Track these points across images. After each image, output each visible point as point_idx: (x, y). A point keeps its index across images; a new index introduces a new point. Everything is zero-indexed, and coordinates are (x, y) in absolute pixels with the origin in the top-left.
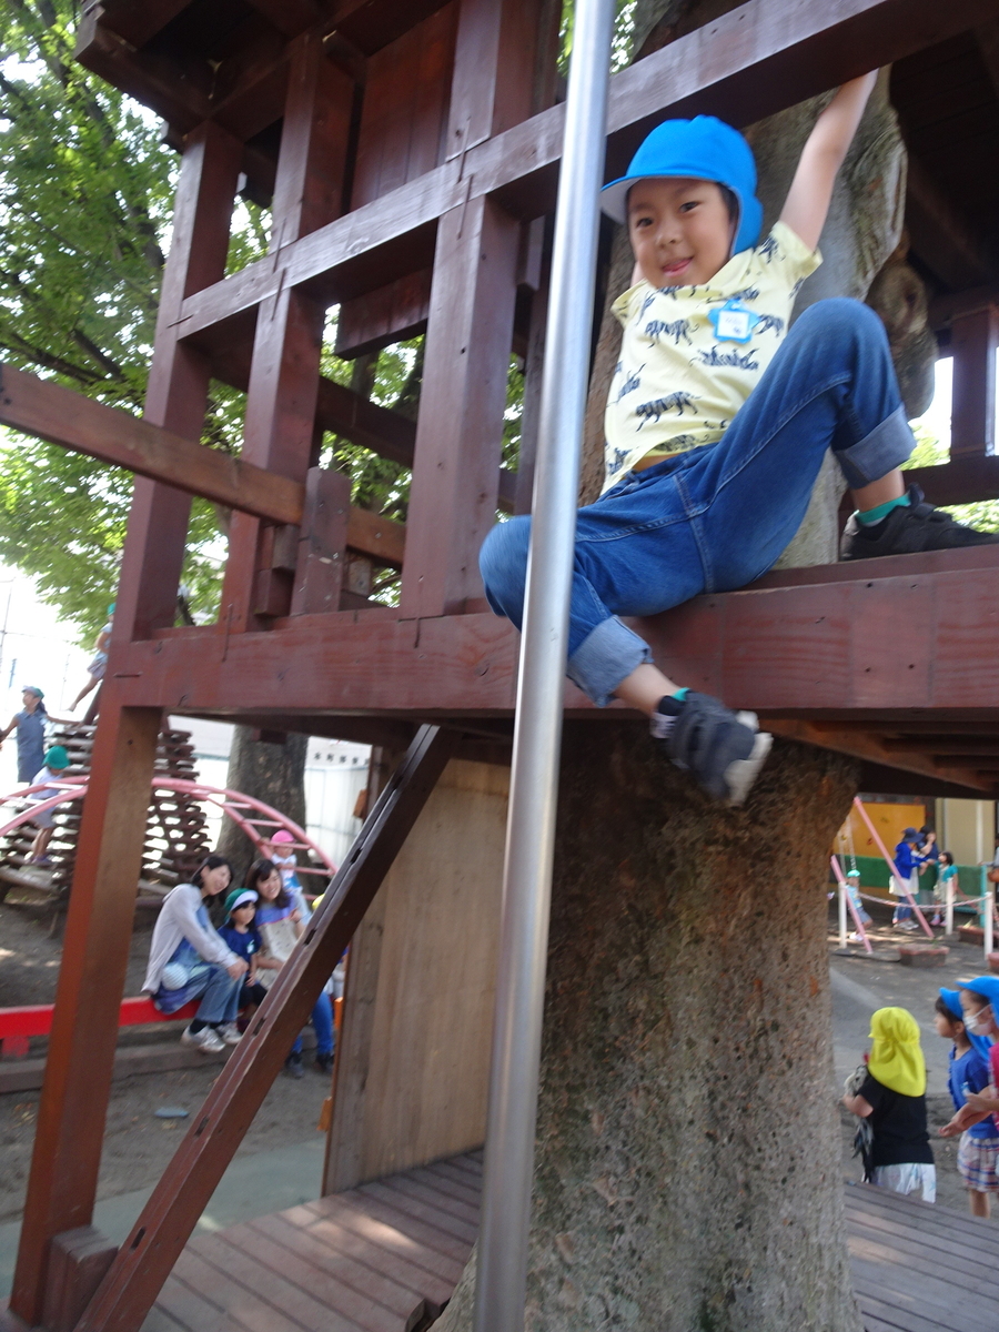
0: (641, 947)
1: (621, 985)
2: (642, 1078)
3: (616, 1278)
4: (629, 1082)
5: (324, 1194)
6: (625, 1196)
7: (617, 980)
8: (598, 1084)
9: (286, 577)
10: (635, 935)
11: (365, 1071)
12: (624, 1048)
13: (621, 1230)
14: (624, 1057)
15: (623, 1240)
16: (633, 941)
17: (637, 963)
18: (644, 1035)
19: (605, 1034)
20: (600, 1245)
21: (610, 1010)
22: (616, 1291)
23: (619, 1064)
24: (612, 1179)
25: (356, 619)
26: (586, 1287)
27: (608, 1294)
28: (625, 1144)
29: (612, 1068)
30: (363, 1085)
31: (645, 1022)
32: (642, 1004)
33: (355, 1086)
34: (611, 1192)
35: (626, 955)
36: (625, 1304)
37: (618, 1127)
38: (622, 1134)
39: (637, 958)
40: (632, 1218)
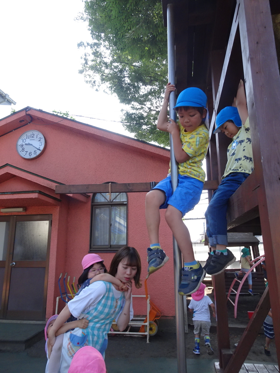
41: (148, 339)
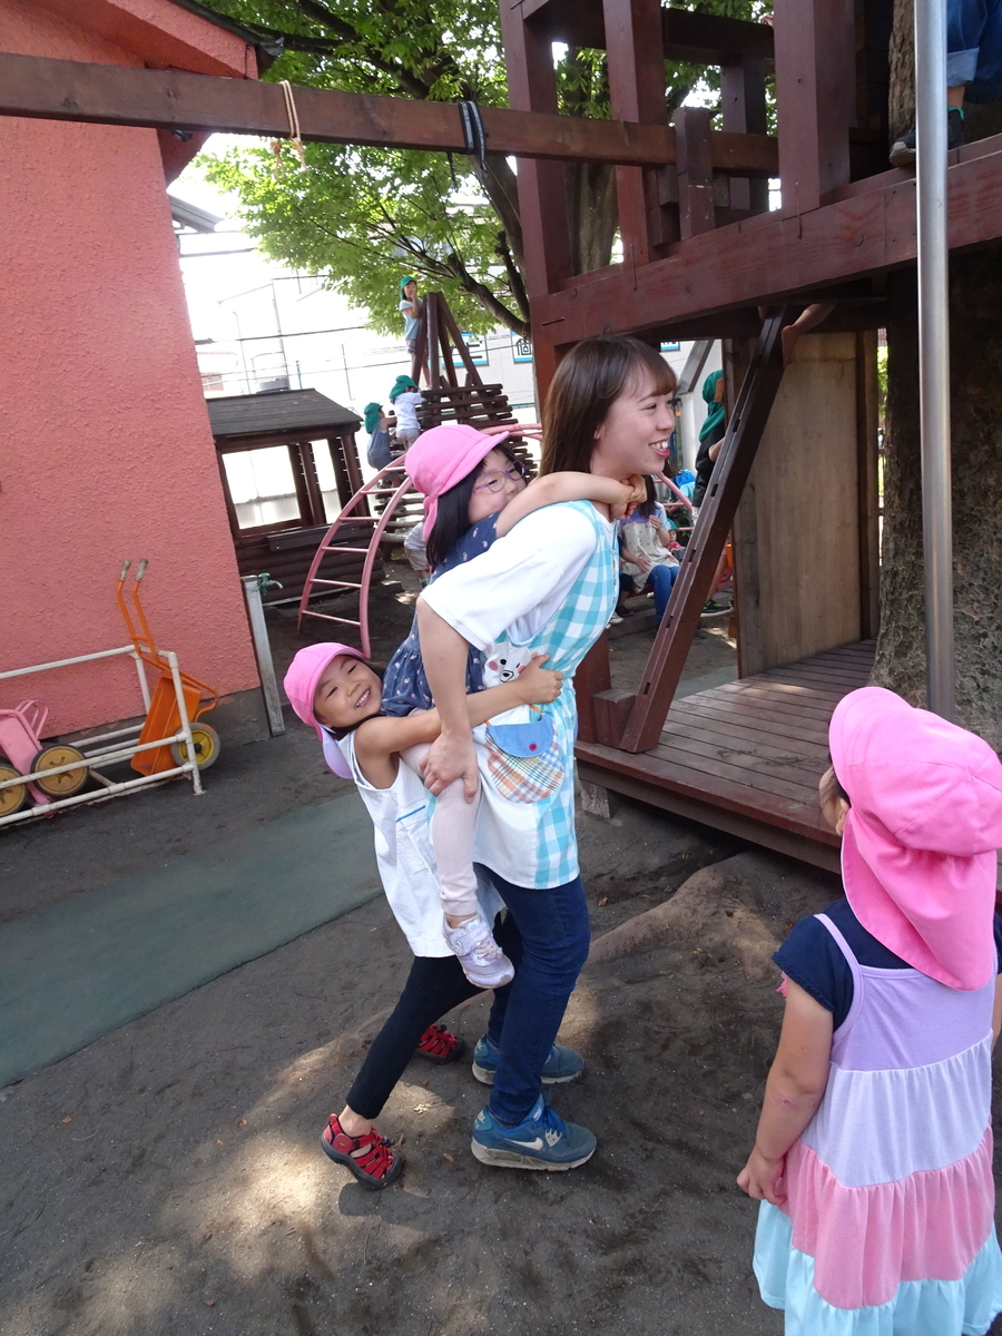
0: (988, 439)
1: (974, 470)
2: (995, 533)
3: (984, 665)
4: (985, 537)
5: (740, 677)
6: (987, 613)
7: (970, 468)
8: (960, 543)
9: (672, 210)
10: (983, 431)
11: (757, 593)
12: (978, 515)
13: (985, 636)
14: (980, 521)
15: (986, 642)
16: (981, 435)
17: (986, 451)
18: (995, 503)
19: (963, 508)
20: (969, 646)
21: (966, 490)
22: (983, 673)
23: (975, 527)
24: (976, 604)
25: (740, 229)
26: (961, 672)
27: (978, 675)
28: (984, 580)
29: (971, 530)
30: (757, 602)
31: (995, 493)
32: (991, 481)
33: (752, 604)
34: (976, 613)
35: (976, 447)
36: (991, 680)
37: (979, 569)
38: (982, 574)
39: (986, 447)
40: (993, 627)
41: (197, 782)
